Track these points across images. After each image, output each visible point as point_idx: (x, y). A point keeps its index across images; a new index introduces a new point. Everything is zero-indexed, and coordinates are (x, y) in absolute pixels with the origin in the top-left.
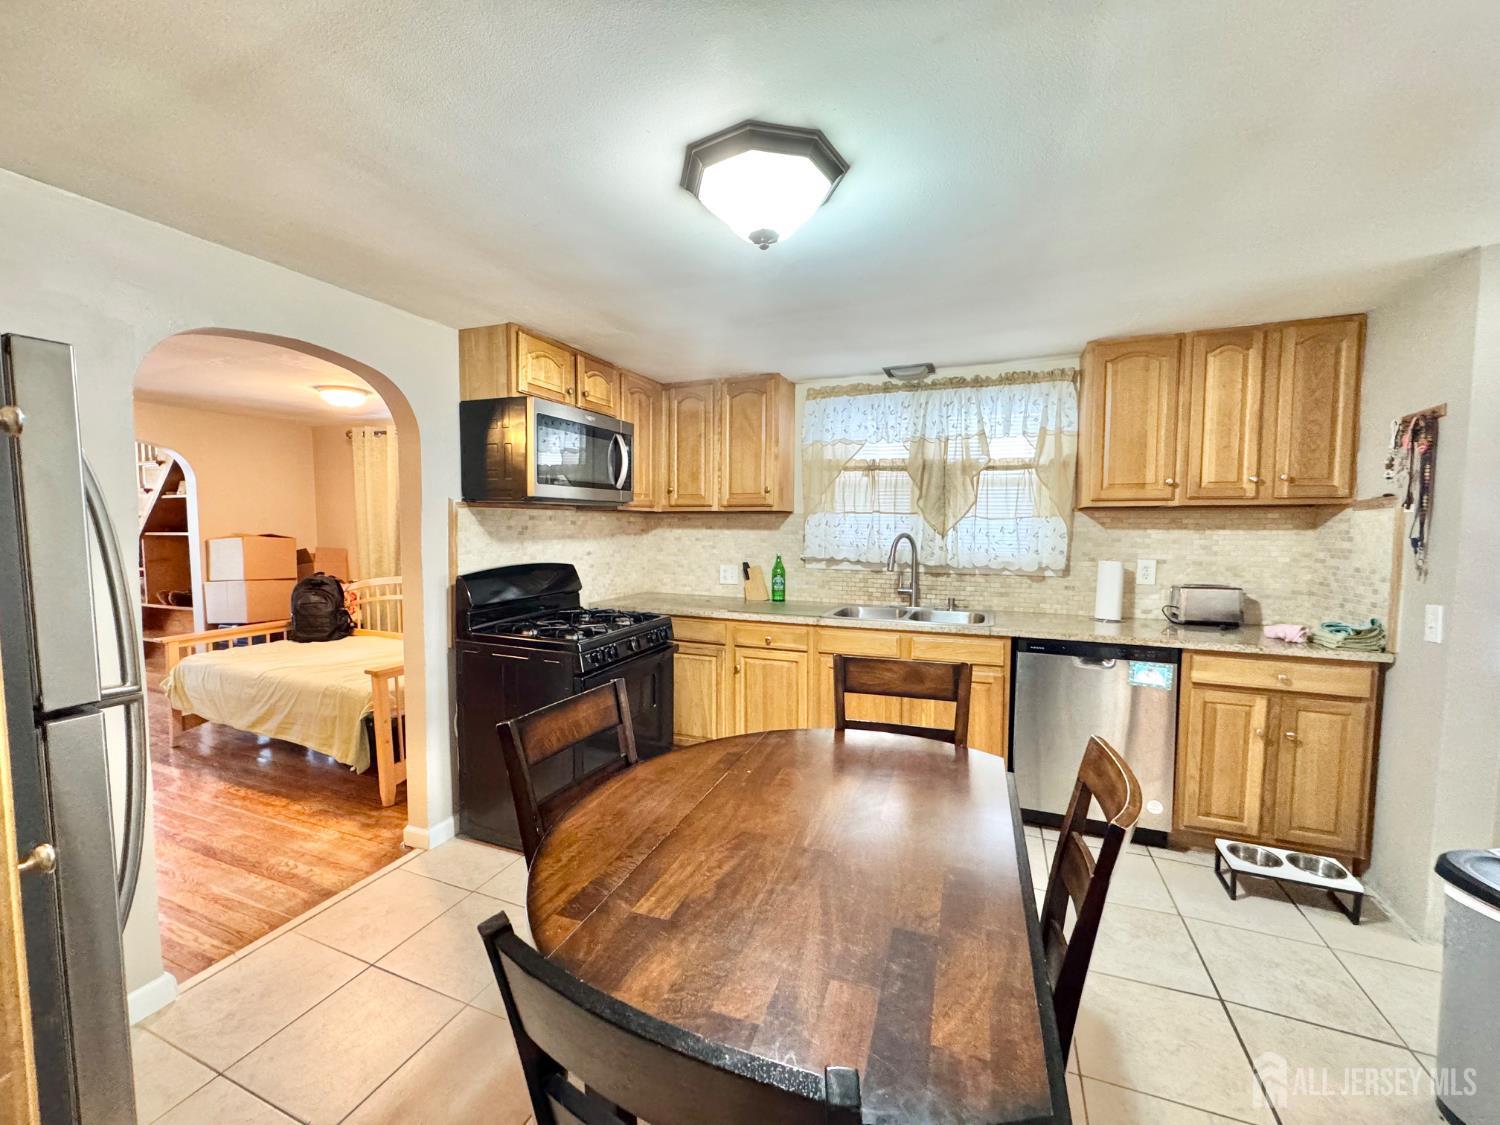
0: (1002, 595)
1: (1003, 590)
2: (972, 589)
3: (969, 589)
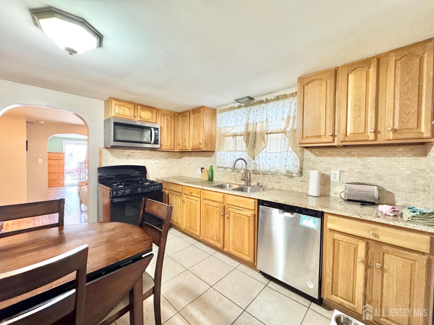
1: (278, 181)
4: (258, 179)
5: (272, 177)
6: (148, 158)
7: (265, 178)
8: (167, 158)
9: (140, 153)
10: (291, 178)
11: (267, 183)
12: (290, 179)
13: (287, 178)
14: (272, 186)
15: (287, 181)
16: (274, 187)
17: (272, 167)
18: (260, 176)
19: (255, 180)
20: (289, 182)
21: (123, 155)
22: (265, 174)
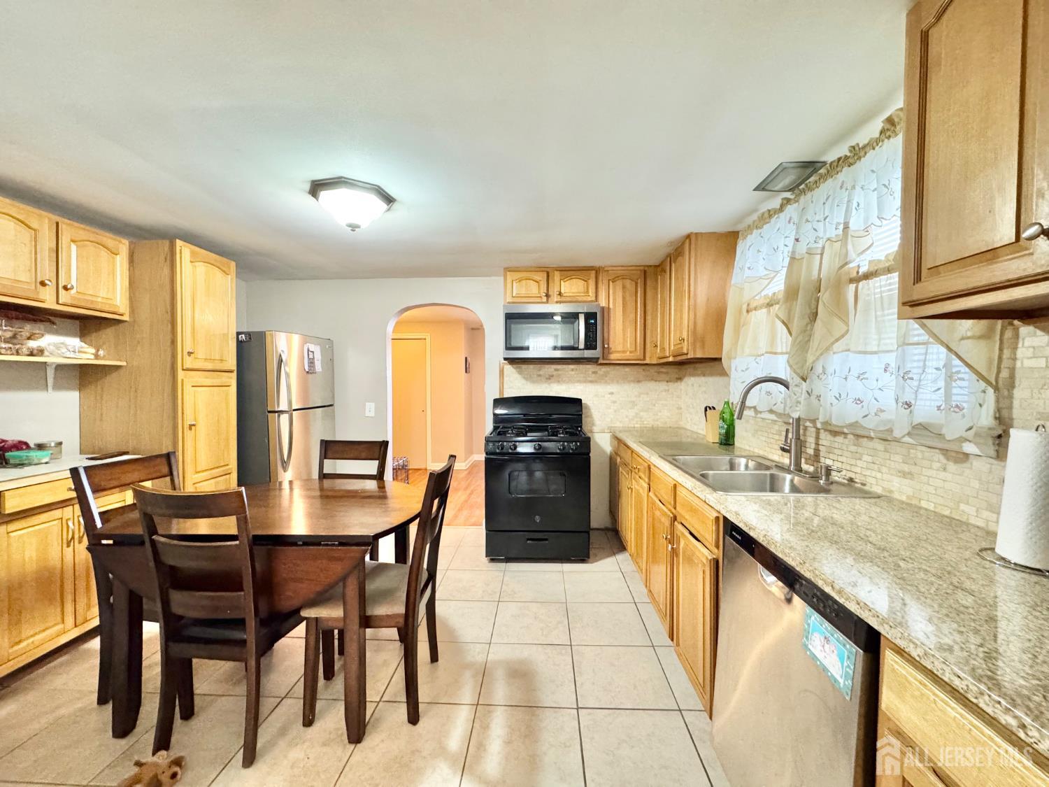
0: (904, 475)
1: (906, 468)
2: (869, 459)
3: (866, 458)
4: (839, 452)
5: (886, 451)
6: (591, 382)
7: (860, 450)
8: (639, 382)
9: (572, 370)
10: (956, 461)
11: (868, 473)
12: (952, 466)
13: (942, 458)
14: (886, 484)
15: (942, 475)
16: (891, 492)
17: (873, 412)
18: (846, 441)
19: (831, 456)
20: (948, 476)
21: (540, 376)
22: (863, 437)
